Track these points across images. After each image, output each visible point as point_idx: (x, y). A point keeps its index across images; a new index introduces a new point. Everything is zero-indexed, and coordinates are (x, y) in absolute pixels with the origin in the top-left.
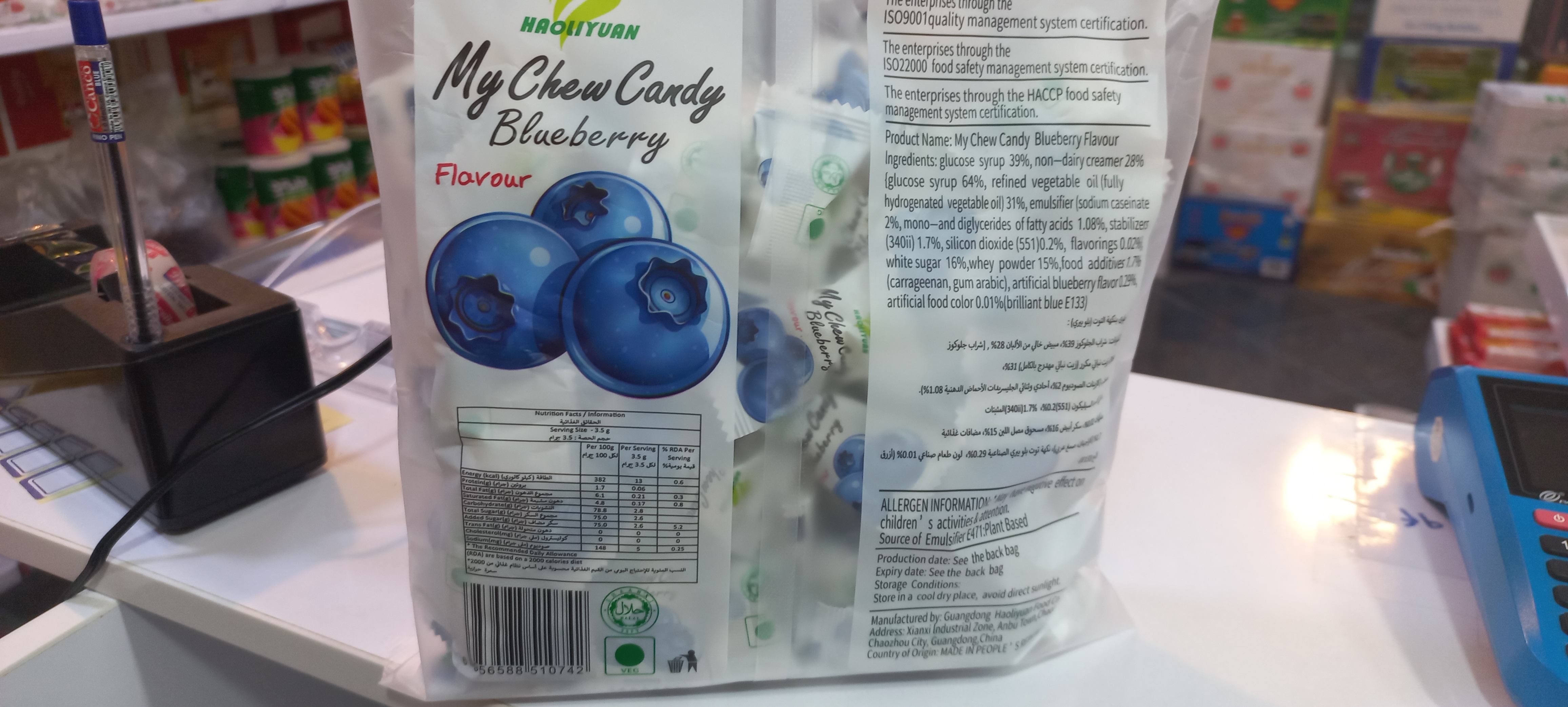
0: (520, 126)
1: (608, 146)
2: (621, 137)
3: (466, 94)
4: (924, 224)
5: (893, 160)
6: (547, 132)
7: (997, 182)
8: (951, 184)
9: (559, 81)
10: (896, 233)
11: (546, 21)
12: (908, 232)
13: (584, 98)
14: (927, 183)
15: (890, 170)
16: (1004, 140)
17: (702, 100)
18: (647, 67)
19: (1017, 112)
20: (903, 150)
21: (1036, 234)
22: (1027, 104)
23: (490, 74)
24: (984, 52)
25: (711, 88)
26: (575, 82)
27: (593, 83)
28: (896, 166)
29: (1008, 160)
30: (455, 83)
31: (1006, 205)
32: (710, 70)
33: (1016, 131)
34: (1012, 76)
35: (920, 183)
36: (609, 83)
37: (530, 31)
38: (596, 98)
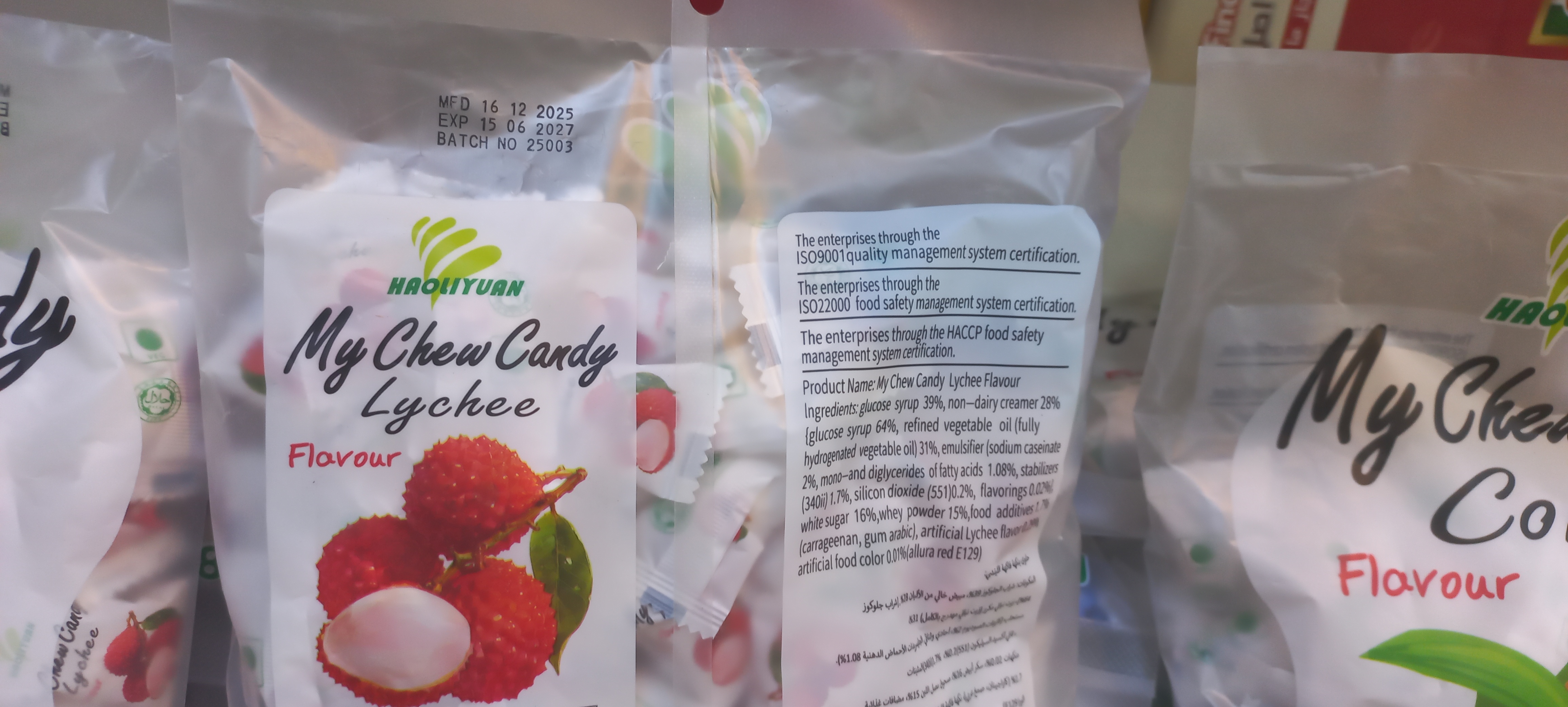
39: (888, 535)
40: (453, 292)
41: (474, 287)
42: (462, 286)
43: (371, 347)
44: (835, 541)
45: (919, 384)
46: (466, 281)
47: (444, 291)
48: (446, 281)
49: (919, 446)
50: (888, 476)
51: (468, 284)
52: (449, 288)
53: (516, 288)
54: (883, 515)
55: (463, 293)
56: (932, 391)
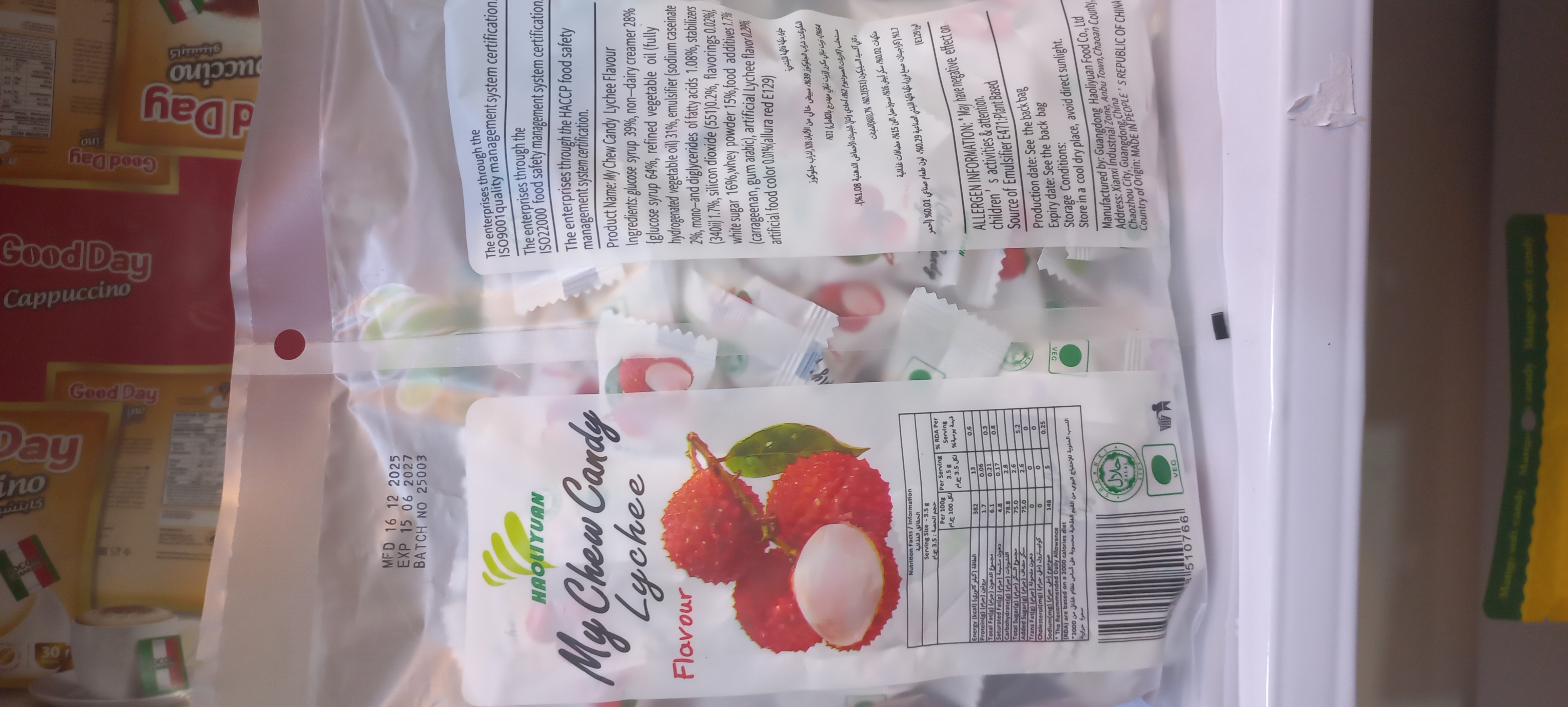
39: (749, 163)
40: (541, 551)
41: (537, 533)
42: (536, 544)
43: (589, 616)
44: (754, 211)
45: (613, 141)
46: (532, 540)
47: (541, 558)
48: (533, 556)
49: (670, 138)
50: (696, 166)
51: (534, 538)
52: (539, 554)
53: (537, 498)
54: (732, 169)
55: (542, 542)
56: (620, 129)
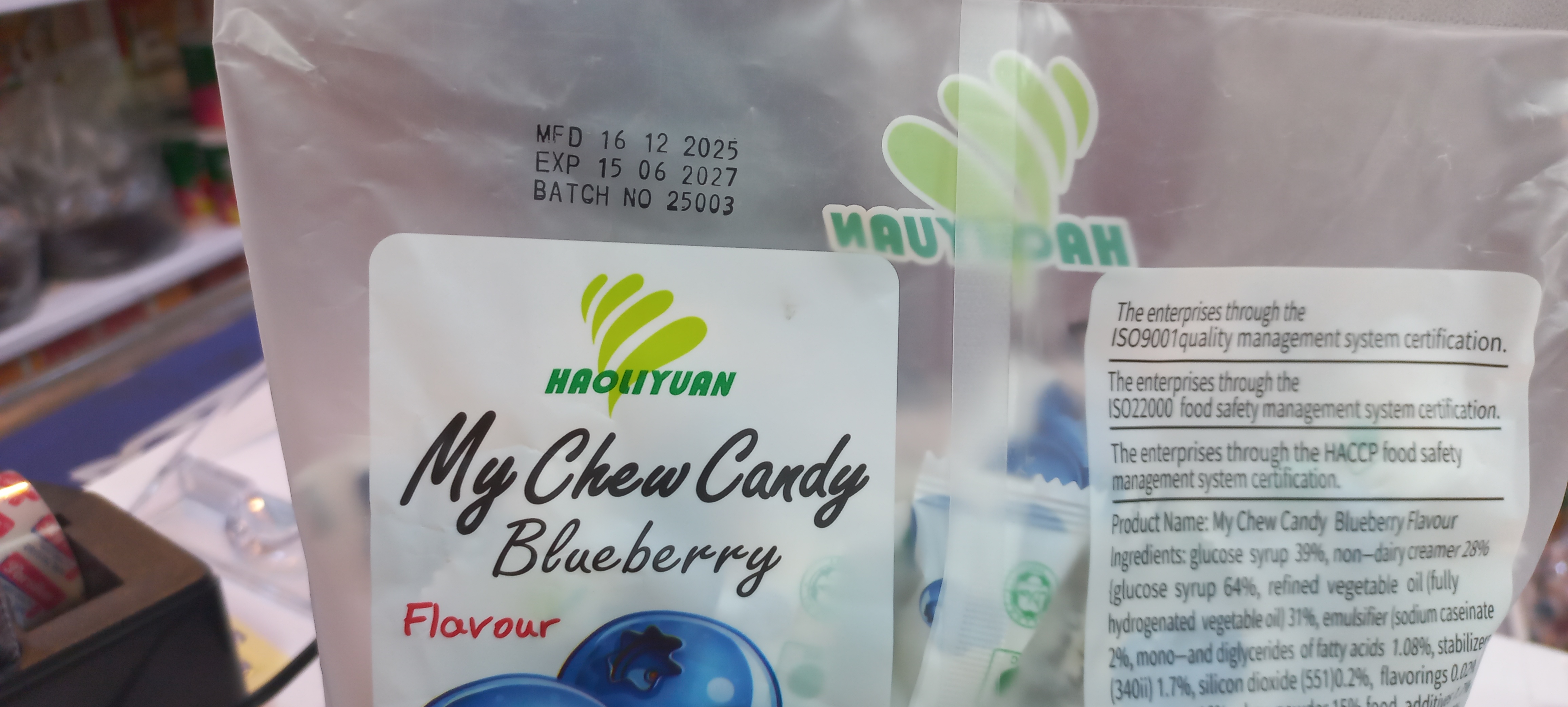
0: (542, 546)
1: (684, 570)
2: (704, 554)
3: (455, 495)
4: (1166, 657)
5: (1122, 560)
6: (586, 553)
7: (1277, 588)
8: (1208, 592)
9: (606, 467)
10: (1125, 675)
11: (587, 373)
12: (1144, 672)
13: (647, 492)
14: (1171, 592)
15: (1117, 576)
16: (1289, 521)
17: (833, 489)
18: (747, 440)
19: (1310, 480)
20: (1136, 542)
21: (1330, 663)
22: (1325, 467)
23: (494, 462)
24: (1259, 386)
25: (847, 469)
26: (632, 468)
27: (660, 469)
28: (1125, 567)
29: (1294, 553)
30: (437, 478)
31: (1289, 620)
32: (846, 439)
33: (1308, 510)
34: (1300, 422)
35: (1160, 591)
36: (686, 468)
37: (560, 391)
38: (665, 493)
